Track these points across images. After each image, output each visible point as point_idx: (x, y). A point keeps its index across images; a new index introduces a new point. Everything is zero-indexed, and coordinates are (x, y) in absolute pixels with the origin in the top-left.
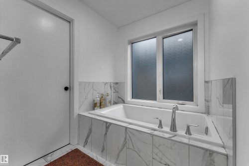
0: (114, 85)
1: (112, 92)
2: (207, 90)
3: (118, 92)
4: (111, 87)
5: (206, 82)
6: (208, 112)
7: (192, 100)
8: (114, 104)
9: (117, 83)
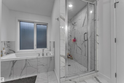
0: (7, 43)
1: (6, 47)
2: (50, 44)
3: (9, 47)
4: (5, 44)
5: (50, 42)
6: (50, 50)
7: (46, 47)
8: (7, 54)
9: (9, 42)
